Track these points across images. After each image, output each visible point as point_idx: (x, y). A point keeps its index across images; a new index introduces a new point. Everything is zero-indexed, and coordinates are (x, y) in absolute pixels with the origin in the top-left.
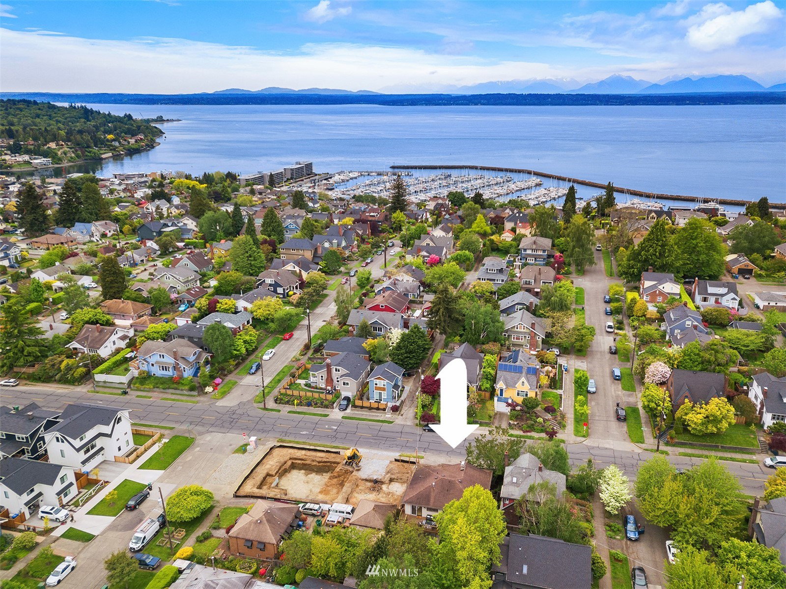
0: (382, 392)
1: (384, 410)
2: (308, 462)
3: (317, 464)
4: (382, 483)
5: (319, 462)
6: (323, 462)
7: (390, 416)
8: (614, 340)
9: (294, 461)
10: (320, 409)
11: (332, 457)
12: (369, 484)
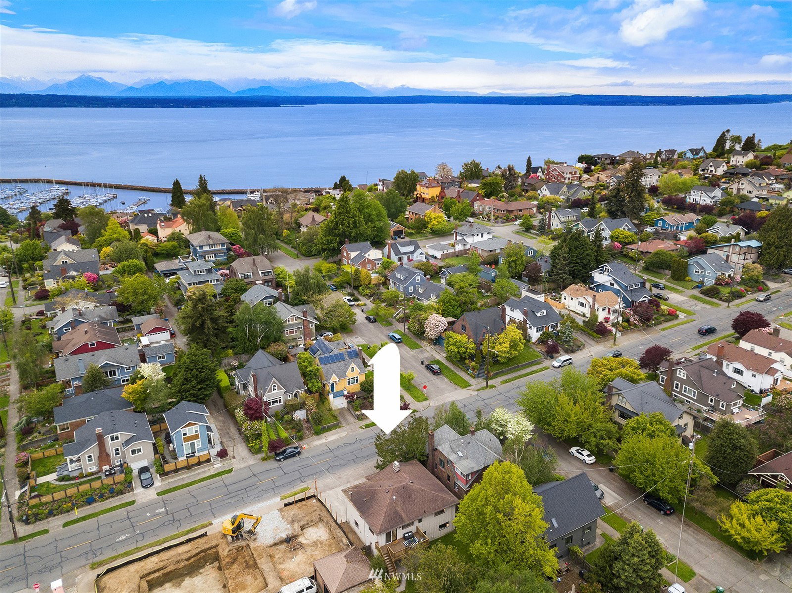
0: (195, 441)
1: (209, 461)
2: (171, 568)
3: (187, 563)
4: (296, 536)
5: (188, 560)
6: (194, 556)
7: (219, 465)
8: (363, 311)
9: (148, 578)
10: (111, 499)
11: (202, 544)
12: (282, 547)
